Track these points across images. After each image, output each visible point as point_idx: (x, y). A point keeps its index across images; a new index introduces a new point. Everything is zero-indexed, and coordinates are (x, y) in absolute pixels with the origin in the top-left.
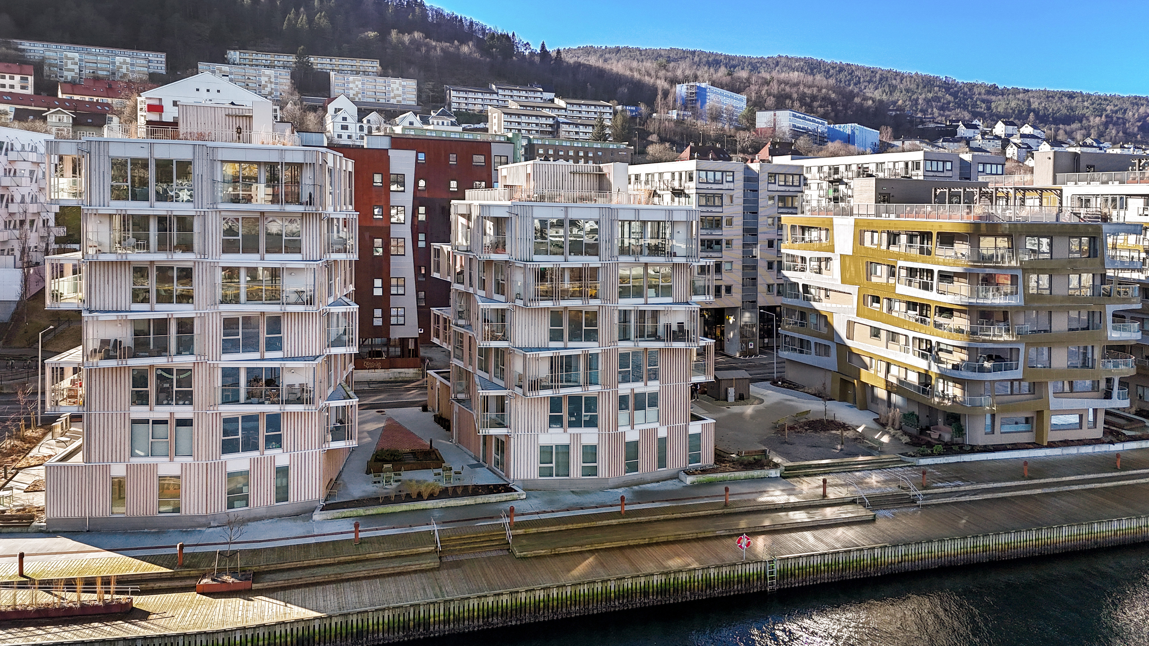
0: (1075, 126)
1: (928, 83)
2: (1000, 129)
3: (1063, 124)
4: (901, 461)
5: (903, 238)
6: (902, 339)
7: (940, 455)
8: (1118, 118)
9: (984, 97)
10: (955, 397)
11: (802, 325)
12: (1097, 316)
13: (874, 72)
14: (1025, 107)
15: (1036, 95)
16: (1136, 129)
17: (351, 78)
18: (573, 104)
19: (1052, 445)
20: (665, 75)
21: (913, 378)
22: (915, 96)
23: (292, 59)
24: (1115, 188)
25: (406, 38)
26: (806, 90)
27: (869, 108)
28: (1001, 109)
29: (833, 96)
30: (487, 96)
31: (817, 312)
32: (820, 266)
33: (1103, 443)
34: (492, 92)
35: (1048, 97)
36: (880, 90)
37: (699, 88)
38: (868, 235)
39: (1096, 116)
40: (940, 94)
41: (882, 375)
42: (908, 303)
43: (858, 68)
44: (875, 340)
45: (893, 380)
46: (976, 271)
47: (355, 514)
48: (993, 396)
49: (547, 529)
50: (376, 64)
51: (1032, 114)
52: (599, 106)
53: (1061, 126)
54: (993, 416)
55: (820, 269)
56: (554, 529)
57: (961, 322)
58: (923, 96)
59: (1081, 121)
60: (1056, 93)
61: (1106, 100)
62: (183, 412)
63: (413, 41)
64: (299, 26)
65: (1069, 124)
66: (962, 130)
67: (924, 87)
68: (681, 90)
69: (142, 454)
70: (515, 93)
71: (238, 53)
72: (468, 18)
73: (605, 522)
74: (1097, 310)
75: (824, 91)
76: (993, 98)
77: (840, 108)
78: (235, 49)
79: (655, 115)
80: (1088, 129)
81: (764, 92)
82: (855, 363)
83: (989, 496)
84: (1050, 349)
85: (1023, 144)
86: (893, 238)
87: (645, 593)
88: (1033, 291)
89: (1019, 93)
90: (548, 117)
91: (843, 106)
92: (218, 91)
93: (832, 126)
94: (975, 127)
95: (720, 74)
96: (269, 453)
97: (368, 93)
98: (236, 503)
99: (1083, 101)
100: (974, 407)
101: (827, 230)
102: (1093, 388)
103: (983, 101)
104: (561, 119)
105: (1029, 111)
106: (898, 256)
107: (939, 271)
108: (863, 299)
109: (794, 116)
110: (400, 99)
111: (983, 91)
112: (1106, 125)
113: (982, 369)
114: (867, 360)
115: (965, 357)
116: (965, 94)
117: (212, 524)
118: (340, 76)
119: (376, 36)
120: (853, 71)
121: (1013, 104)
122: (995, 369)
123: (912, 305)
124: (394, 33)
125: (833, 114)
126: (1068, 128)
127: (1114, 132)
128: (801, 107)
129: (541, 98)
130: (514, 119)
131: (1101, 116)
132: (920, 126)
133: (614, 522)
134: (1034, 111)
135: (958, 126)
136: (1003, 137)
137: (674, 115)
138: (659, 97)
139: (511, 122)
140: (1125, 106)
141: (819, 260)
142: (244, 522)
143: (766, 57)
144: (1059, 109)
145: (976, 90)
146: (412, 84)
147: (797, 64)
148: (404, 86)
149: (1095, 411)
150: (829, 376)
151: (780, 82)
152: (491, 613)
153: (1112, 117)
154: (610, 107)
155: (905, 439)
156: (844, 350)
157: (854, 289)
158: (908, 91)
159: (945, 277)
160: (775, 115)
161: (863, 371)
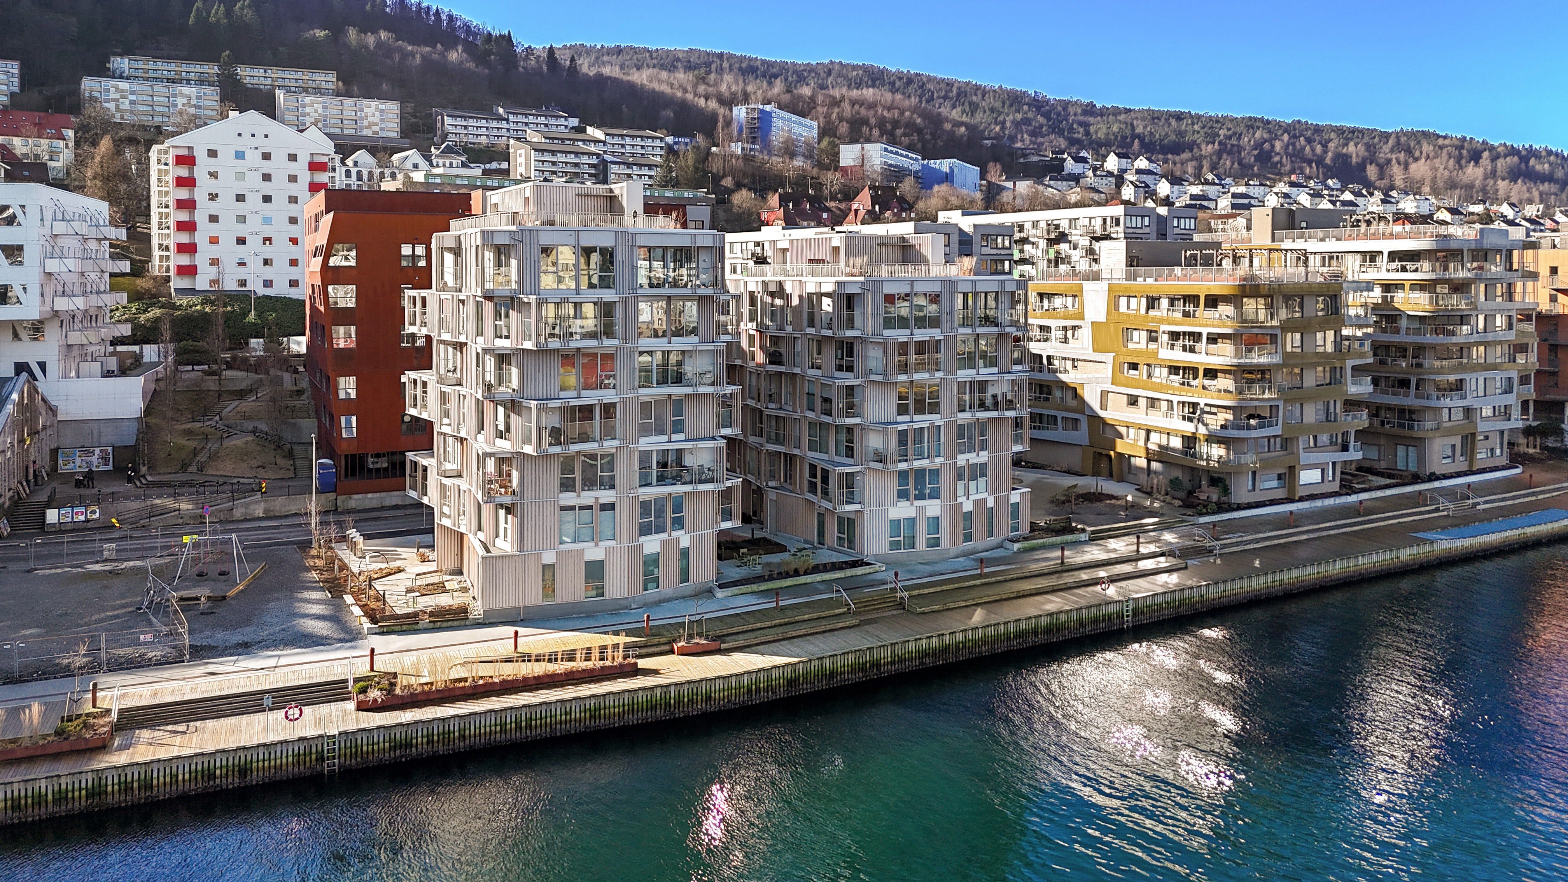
0: (1186, 155)
1: (1015, 99)
2: (1112, 163)
3: (1172, 154)
4: (1182, 521)
5: (1165, 303)
6: (1164, 405)
7: (1214, 513)
8: (1233, 145)
9: (1081, 118)
10: (1221, 457)
11: (1047, 399)
12: (1338, 371)
13: (950, 84)
14: (1128, 132)
15: (1139, 115)
16: (1253, 159)
17: (308, 100)
18: (613, 135)
19: (1301, 499)
20: (705, 90)
21: (1176, 443)
22: (1001, 118)
23: (213, 69)
24: (1331, 245)
25: (371, 40)
26: (885, 113)
27: (962, 136)
28: (1101, 135)
29: (919, 121)
30: (494, 124)
31: (1063, 386)
32: (1066, 336)
33: (1341, 495)
34: (500, 119)
35: (1153, 119)
36: (959, 109)
37: (762, 111)
38: (1123, 301)
39: (1208, 143)
40: (1030, 115)
41: (1142, 443)
42: (1170, 367)
43: (930, 79)
44: (1132, 409)
45: (1152, 446)
46: (1242, 331)
47: (750, 590)
48: (1257, 454)
49: (926, 591)
50: (332, 77)
51: (1136, 141)
52: (648, 137)
53: (1170, 156)
54: (1254, 473)
55: (1066, 338)
56: (932, 590)
57: (1225, 383)
58: (1011, 117)
59: (1191, 151)
60: (1162, 112)
61: (1217, 122)
62: (607, 496)
63: (379, 44)
64: (212, 19)
65: (1178, 154)
66: (1070, 165)
67: (1011, 106)
68: (740, 113)
69: (569, 540)
70: (531, 119)
71: (126, 60)
72: (446, 10)
73: (972, 583)
74: (1338, 365)
75: (907, 114)
76: (1091, 120)
77: (928, 137)
78: (121, 55)
79: (714, 149)
80: (1199, 159)
81: (834, 116)
82: (1109, 434)
83: (1268, 543)
84: (1302, 405)
85: (1141, 182)
86: (1152, 302)
87: (1035, 632)
88: (1289, 349)
89: (1120, 114)
90: (590, 154)
91: (931, 134)
92: (266, 136)
93: (926, 162)
94: (1084, 160)
95: (776, 90)
96: (675, 534)
97: (332, 121)
98: (650, 585)
99: (1193, 124)
100: (1239, 464)
101: (1074, 296)
102: (1331, 443)
103: (1080, 124)
104: (608, 158)
105: (1134, 136)
106: (1161, 321)
107: (1208, 334)
108: (1117, 369)
109: (886, 150)
110: (377, 128)
111: (1079, 111)
112: (1219, 154)
113: (1249, 427)
114: (1123, 430)
115: (1230, 417)
116: (1059, 114)
117: (633, 606)
118: (292, 97)
119: (327, 36)
120: (924, 84)
121: (1115, 128)
122: (1262, 426)
123: (1174, 370)
124: (352, 34)
125: (919, 146)
126: (1177, 158)
127: (1228, 163)
128: (881, 136)
129: (566, 127)
130: (547, 157)
131: (1213, 143)
132: (1022, 160)
133: (978, 582)
134: (1138, 136)
135: (1065, 160)
136: (1116, 173)
137: (737, 148)
138: (720, 125)
139: (543, 162)
140: (1239, 130)
141: (1065, 329)
142: (659, 603)
143: (814, 63)
144: (1167, 134)
145: (1071, 110)
146: (392, 108)
147: (855, 73)
148: (382, 111)
149: (1334, 463)
150: (1078, 452)
151: (853, 103)
152: (925, 654)
153: (1225, 144)
154: (661, 139)
155: (1177, 503)
156: (1096, 420)
157: (1109, 357)
158: (992, 110)
159: (1213, 339)
160: (863, 148)
161: (1118, 441)
